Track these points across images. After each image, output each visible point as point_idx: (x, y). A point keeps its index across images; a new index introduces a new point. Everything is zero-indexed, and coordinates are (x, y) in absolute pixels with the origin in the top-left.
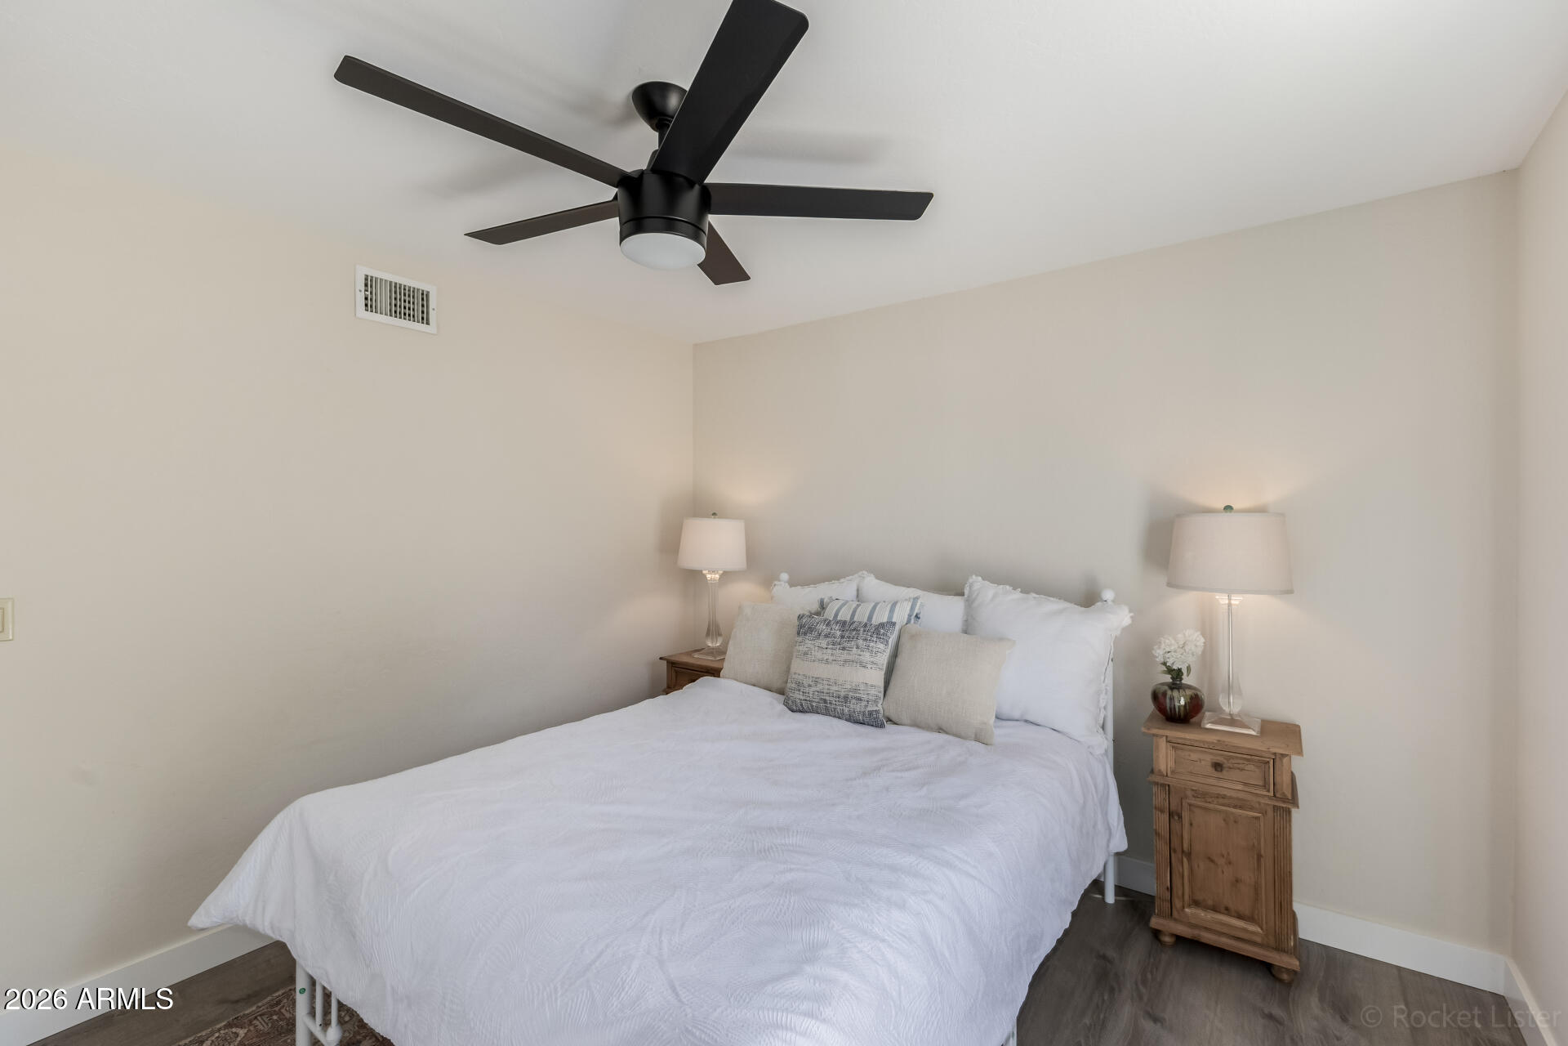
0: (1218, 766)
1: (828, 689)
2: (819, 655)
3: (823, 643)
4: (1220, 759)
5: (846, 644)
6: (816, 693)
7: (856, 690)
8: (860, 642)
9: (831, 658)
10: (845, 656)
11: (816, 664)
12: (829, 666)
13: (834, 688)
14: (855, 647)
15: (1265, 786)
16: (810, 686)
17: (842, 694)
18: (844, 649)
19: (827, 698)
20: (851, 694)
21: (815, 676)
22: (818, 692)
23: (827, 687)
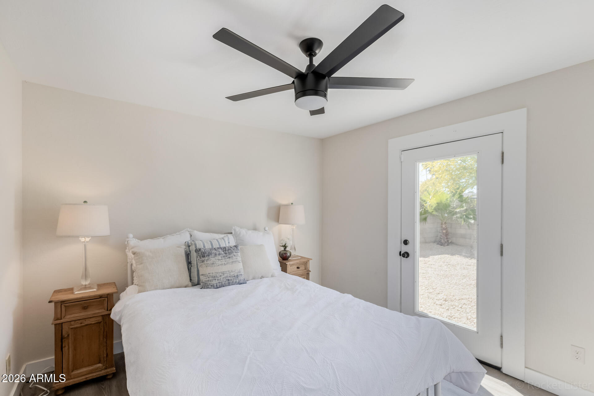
0: (298, 268)
1: (229, 275)
2: (220, 263)
3: (220, 257)
4: (298, 266)
5: (229, 256)
6: (224, 278)
7: (240, 272)
8: (235, 254)
9: (226, 263)
10: (231, 260)
11: (220, 266)
12: (226, 266)
13: (232, 274)
14: (234, 256)
15: (305, 269)
16: (221, 276)
17: (236, 275)
18: (229, 258)
19: (230, 278)
20: (239, 274)
21: (222, 271)
22: (225, 277)
23: (229, 274)
